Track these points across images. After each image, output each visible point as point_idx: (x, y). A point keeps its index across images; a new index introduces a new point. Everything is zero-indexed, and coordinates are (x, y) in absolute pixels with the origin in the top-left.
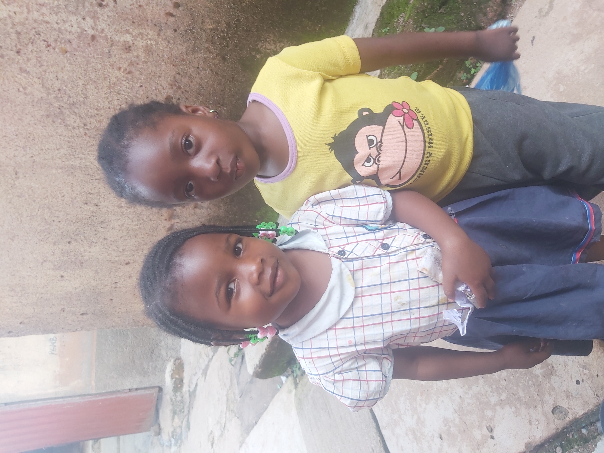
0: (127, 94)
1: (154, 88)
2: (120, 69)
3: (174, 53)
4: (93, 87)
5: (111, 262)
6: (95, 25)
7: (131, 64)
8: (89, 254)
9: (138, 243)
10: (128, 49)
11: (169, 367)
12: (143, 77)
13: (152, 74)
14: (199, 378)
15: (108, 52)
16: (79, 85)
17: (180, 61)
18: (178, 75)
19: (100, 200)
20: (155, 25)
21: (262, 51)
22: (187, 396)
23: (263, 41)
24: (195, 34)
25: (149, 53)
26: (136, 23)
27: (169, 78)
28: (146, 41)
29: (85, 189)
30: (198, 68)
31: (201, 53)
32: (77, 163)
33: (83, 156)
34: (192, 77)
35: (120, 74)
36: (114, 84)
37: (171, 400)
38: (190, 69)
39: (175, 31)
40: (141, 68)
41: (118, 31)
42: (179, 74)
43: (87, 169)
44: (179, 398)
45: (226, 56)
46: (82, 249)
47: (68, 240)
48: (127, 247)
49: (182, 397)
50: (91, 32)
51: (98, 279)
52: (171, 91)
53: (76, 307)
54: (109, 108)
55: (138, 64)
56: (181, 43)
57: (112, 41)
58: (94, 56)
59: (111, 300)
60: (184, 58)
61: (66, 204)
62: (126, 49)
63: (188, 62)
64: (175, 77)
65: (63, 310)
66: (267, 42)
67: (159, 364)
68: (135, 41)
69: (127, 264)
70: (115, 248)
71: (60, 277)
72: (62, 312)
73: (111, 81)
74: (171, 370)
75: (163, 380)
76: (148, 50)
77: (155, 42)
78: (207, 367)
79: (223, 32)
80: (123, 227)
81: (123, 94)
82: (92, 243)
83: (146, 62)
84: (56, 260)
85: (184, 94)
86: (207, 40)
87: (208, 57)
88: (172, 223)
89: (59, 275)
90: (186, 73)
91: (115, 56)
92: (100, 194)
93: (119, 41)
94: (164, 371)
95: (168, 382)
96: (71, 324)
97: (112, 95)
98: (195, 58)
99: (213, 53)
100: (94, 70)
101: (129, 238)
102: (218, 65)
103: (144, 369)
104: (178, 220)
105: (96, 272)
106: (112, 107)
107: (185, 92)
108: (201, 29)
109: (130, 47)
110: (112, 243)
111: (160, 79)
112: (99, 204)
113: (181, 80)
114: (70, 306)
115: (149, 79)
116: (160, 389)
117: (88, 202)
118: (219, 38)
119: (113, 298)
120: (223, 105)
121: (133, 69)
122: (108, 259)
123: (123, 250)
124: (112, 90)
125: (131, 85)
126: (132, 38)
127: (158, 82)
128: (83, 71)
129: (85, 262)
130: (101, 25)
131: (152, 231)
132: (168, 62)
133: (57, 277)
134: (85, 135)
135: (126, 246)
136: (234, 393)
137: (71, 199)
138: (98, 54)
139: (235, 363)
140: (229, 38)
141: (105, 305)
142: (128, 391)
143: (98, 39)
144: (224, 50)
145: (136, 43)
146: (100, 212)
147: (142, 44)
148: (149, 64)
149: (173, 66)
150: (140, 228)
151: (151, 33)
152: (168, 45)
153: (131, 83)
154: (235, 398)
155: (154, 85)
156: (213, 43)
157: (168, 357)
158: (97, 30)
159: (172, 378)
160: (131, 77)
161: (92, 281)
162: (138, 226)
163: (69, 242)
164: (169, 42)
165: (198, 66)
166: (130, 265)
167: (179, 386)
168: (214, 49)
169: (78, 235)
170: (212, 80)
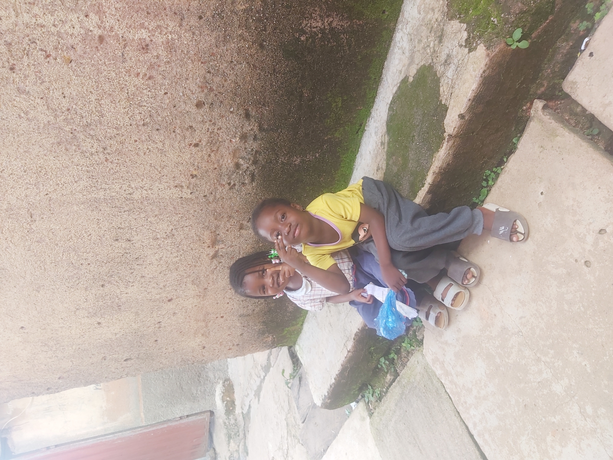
0: (150, 104)
1: (181, 94)
2: (138, 74)
3: (201, 47)
4: (108, 101)
5: (152, 300)
6: (102, 22)
7: (151, 67)
8: (126, 295)
9: (180, 276)
10: (145, 48)
11: (219, 389)
12: (167, 82)
13: (178, 77)
14: (251, 400)
15: (121, 55)
16: (92, 101)
17: (209, 57)
18: (208, 74)
19: (133, 234)
20: (175, 13)
21: (307, 31)
22: (240, 418)
23: (308, 17)
24: (225, 19)
25: (172, 51)
26: (152, 14)
27: (199, 79)
28: (167, 36)
29: (113, 223)
30: (232, 62)
31: (234, 43)
32: (101, 194)
33: (107, 186)
34: (225, 74)
35: (138, 81)
36: (134, 94)
37: (225, 423)
38: (222, 64)
39: (200, 18)
40: (164, 71)
41: (130, 26)
42: (209, 72)
43: (113, 200)
44: (232, 421)
45: (265, 43)
46: (118, 291)
47: (101, 283)
48: (169, 282)
49: (236, 420)
50: (97, 32)
51: (139, 321)
52: (203, 95)
53: (118, 353)
54: (131, 125)
55: (159, 66)
56: (208, 33)
57: (125, 40)
58: (105, 63)
59: (156, 341)
60: (214, 52)
61: (94, 243)
62: (143, 48)
63: (219, 56)
64: (205, 78)
65: (105, 358)
66: (312, 18)
67: (207, 387)
68: (152, 38)
69: (169, 301)
70: (155, 285)
71: (97, 324)
72: (103, 360)
73: (130, 92)
74: (221, 392)
75: (214, 404)
76: (170, 47)
77: (177, 36)
78: (260, 388)
79: (258, 12)
80: (161, 261)
81: (145, 106)
82: (129, 283)
83: (168, 62)
84: (90, 306)
85: (218, 96)
86: (239, 25)
87: (243, 47)
88: (216, 249)
89: (95, 322)
90: (218, 70)
91: (131, 59)
92: (132, 228)
93: (133, 39)
94: (214, 395)
95: (220, 406)
96: (115, 372)
97: (132, 109)
98: (227, 50)
99: (248, 41)
100: (107, 79)
101: (170, 272)
102: (256, 56)
103: (193, 394)
104: (223, 246)
105: (137, 314)
106: (134, 123)
107: (218, 94)
108: (232, 12)
109: (147, 45)
110: (151, 280)
111: (188, 82)
112: (132, 239)
113: (212, 80)
114: (112, 354)
115: (174, 84)
116: (212, 413)
117: (118, 238)
118: (254, 20)
119: (158, 339)
120: (264, 105)
121: (154, 73)
122: (149, 298)
123: (164, 286)
124: (131, 102)
125: (154, 94)
126: (149, 34)
127: (186, 86)
128: (94, 83)
129: (123, 304)
130: (110, 21)
131: (194, 261)
132: (195, 59)
133: (94, 325)
134: (106, 161)
135: (167, 281)
136: (294, 418)
137: (98, 238)
138: (109, 60)
139: (292, 385)
140: (267, 19)
141: (150, 347)
142: (179, 419)
143: (108, 39)
144: (261, 35)
145: (154, 40)
146: (134, 248)
147: (162, 40)
148: (173, 64)
149: (202, 63)
150: (180, 260)
151: (171, 24)
152: (193, 37)
153: (153, 90)
154: (296, 422)
155: (181, 90)
156: (248, 28)
157: (216, 380)
158: (105, 28)
159: (223, 402)
160: (152, 83)
161: (133, 324)
162: (179, 258)
163: (103, 286)
164: (194, 33)
165: (232, 59)
166: (173, 301)
167: (231, 408)
168: (250, 36)
169: (111, 276)
170: (249, 76)
